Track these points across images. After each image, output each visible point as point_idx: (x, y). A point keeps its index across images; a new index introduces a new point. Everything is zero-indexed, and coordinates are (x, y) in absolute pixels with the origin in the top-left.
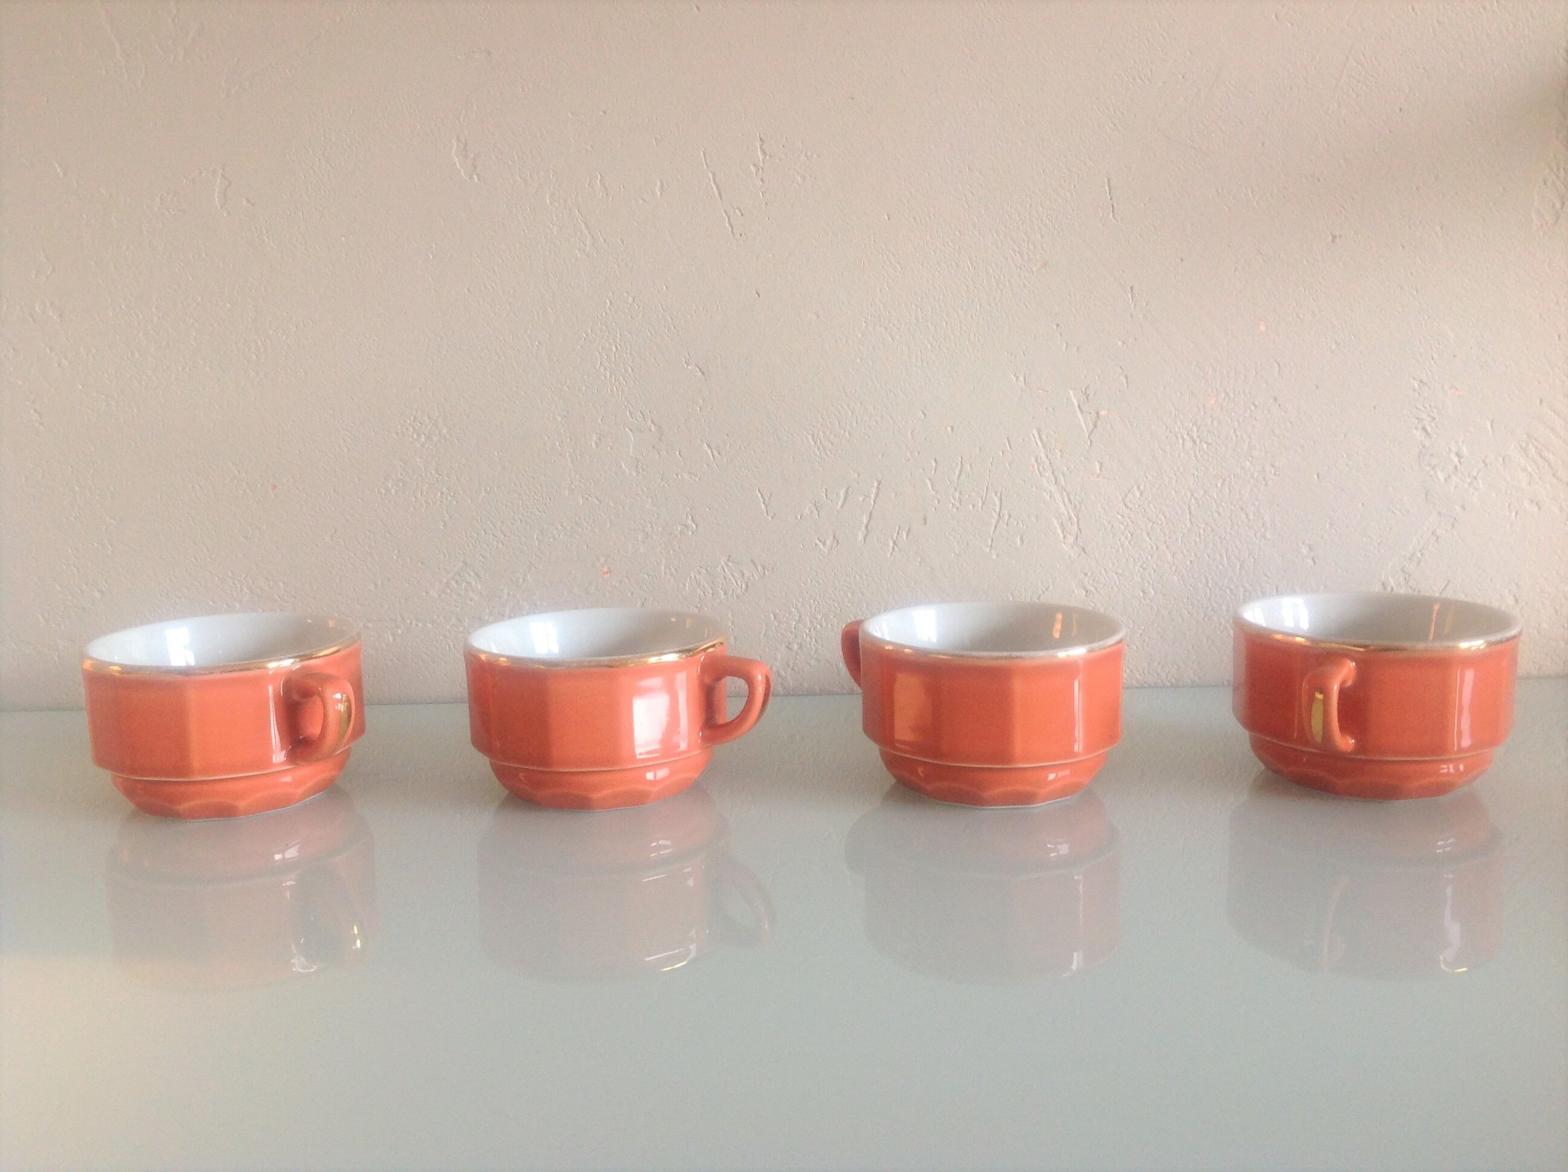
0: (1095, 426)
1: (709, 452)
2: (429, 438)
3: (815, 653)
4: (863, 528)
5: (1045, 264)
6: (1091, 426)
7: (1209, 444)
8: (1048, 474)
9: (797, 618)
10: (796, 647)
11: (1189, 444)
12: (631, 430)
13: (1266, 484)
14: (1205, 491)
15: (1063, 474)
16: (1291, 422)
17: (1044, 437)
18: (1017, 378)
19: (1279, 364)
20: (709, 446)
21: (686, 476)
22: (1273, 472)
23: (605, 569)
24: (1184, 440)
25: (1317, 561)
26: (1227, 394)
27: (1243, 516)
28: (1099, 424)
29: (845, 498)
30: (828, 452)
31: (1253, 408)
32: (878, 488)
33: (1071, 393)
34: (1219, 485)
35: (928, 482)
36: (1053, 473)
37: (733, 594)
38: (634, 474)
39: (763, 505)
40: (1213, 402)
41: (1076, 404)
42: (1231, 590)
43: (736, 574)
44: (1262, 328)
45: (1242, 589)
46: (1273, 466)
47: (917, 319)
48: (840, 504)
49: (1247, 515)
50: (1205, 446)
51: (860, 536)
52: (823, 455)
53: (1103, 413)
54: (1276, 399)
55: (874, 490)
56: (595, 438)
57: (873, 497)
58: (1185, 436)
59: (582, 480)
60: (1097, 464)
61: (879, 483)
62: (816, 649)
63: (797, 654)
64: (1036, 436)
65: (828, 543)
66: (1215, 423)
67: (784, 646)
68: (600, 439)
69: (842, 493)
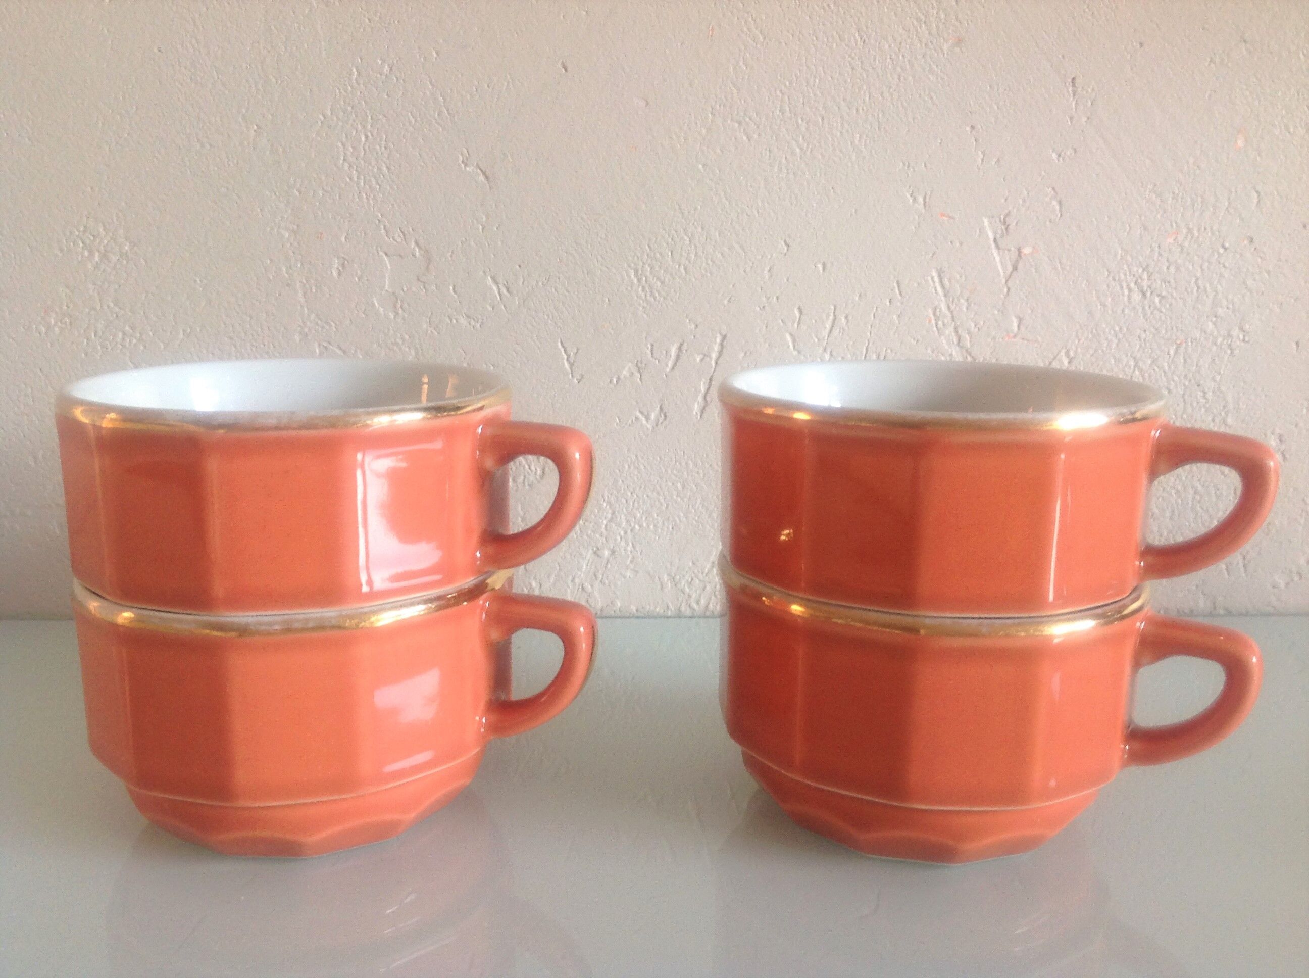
0: (1015, 268)
1: (495, 288)
2: (104, 256)
3: (632, 562)
4: (700, 398)
5: (960, 41)
6: (1010, 269)
7: (1162, 298)
8: (949, 331)
9: (609, 516)
10: (606, 553)
11: (1136, 297)
12: (386, 254)
13: (1231, 353)
14: (1154, 361)
15: (969, 332)
16: (1269, 272)
17: (946, 281)
18: (915, 200)
19: (1258, 193)
20: (497, 283)
21: (463, 321)
22: (1241, 338)
24: (1130, 290)
25: (1287, 456)
26: (1190, 231)
27: (1200, 394)
28: (1020, 266)
29: (678, 357)
30: (657, 294)
31: (1222, 251)
32: (722, 344)
33: (986, 222)
34: (1172, 352)
35: (788, 337)
36: (956, 331)
37: (524, 482)
38: (392, 316)
39: (566, 365)
40: (1171, 241)
41: (991, 236)
42: (1178, 491)
44: (1240, 143)
45: (1191, 491)
46: (1241, 329)
47: (782, 111)
48: (670, 364)
49: (1204, 393)
50: (1157, 300)
51: (696, 408)
52: (648, 297)
53: (1027, 250)
54: (1251, 241)
55: (716, 348)
56: (336, 263)
57: (714, 355)
58: (1132, 285)
59: (319, 322)
60: (1014, 319)
61: (724, 337)
62: (633, 558)
63: (607, 563)
64: (936, 279)
65: (653, 416)
66: (1172, 270)
67: (591, 551)
68: (343, 265)
69: (673, 351)
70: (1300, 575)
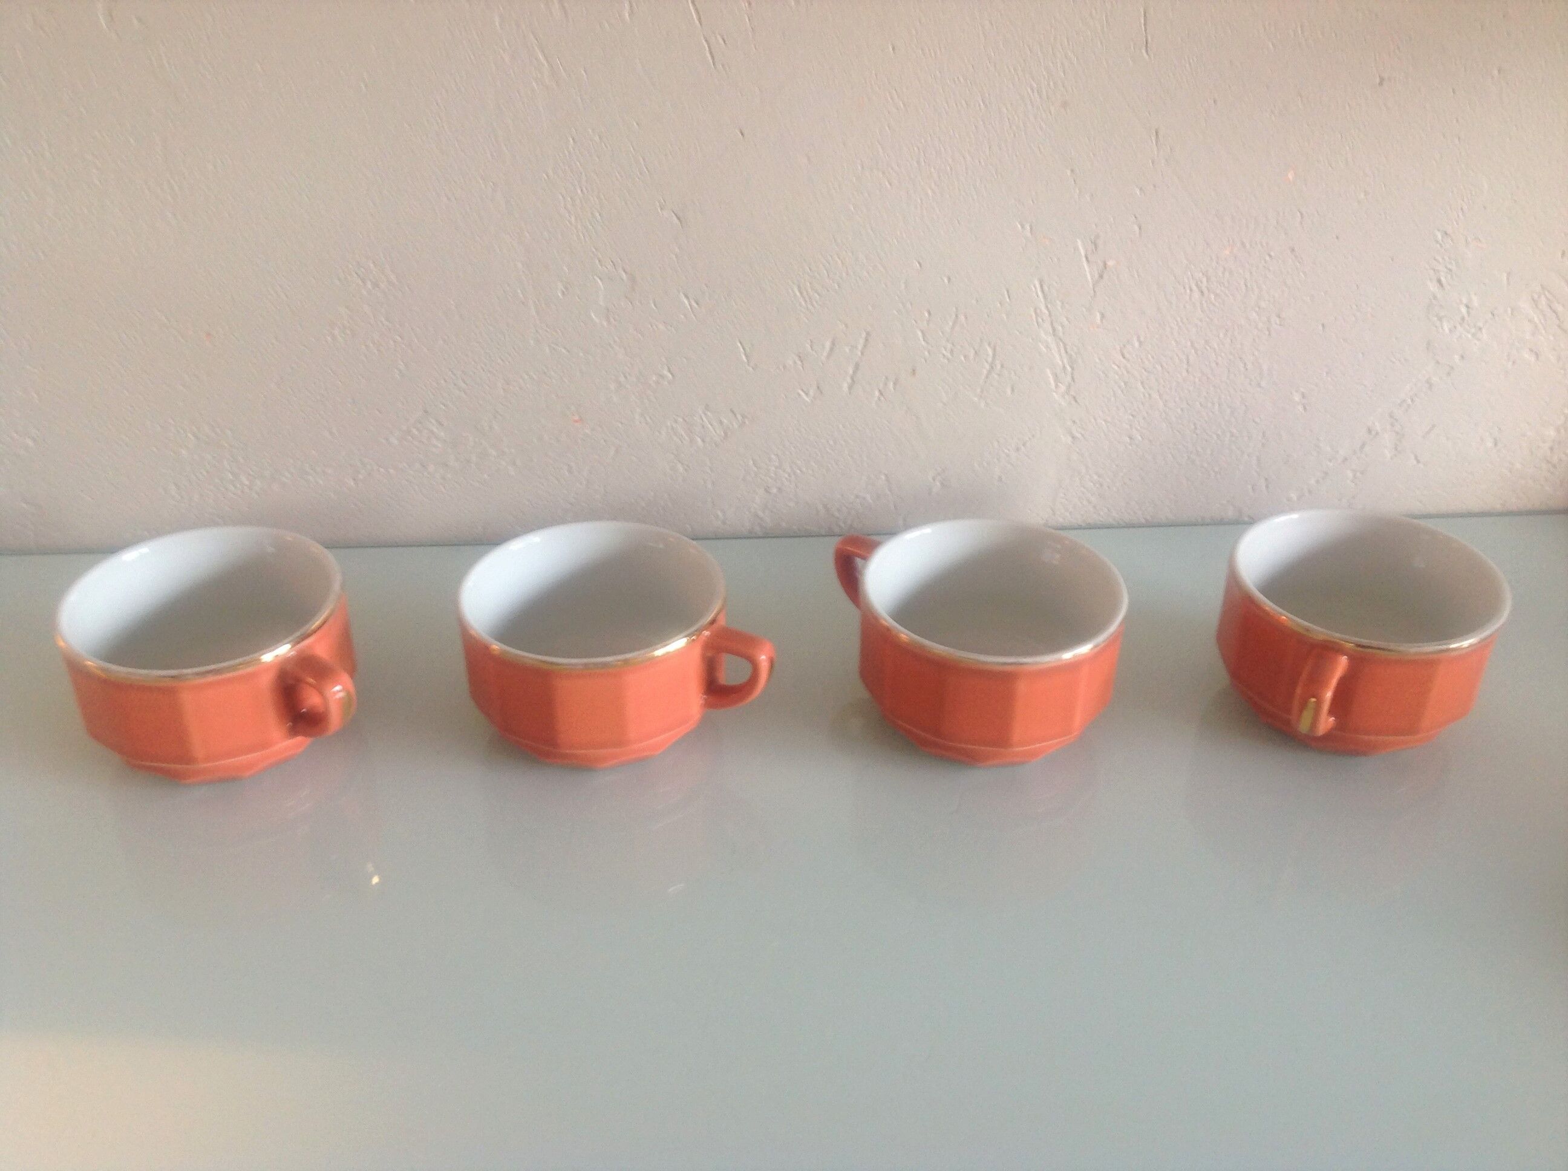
0: (1101, 277)
1: (686, 302)
2: (376, 285)
4: (849, 380)
5: (1065, 105)
6: (1097, 276)
7: (1216, 295)
8: (1047, 325)
9: (777, 464)
10: (774, 491)
11: (1196, 294)
12: (600, 279)
13: (1269, 334)
14: (1207, 342)
15: (1063, 326)
16: (1304, 273)
17: (1046, 288)
18: (1023, 227)
19: (1302, 214)
20: (687, 297)
21: (662, 327)
22: (1278, 322)
23: (577, 418)
24: (1191, 290)
25: (1308, 408)
26: (1243, 244)
27: (1242, 365)
28: (1105, 276)
29: (832, 349)
30: (815, 303)
31: (1268, 258)
32: (867, 340)
33: (1079, 243)
34: (1221, 335)
35: (920, 334)
36: (1052, 324)
37: (711, 441)
38: (605, 324)
39: (744, 357)
40: (1227, 252)
41: (1083, 252)
42: (1218, 435)
43: (715, 424)
44: (1291, 176)
45: (1228, 435)
46: (1279, 317)
47: (918, 162)
48: (825, 354)
49: (1245, 364)
50: (1212, 297)
51: (845, 386)
52: (810, 307)
53: (1110, 263)
54: (1293, 250)
55: (862, 341)
56: (560, 286)
57: (860, 347)
58: (1194, 288)
59: (548, 330)
60: (1098, 314)
61: (868, 334)
62: (795, 493)
63: (775, 497)
64: (1038, 286)
65: (811, 393)
66: (1227, 274)
67: (762, 490)
68: (566, 288)
69: (828, 345)
70: (1310, 492)
